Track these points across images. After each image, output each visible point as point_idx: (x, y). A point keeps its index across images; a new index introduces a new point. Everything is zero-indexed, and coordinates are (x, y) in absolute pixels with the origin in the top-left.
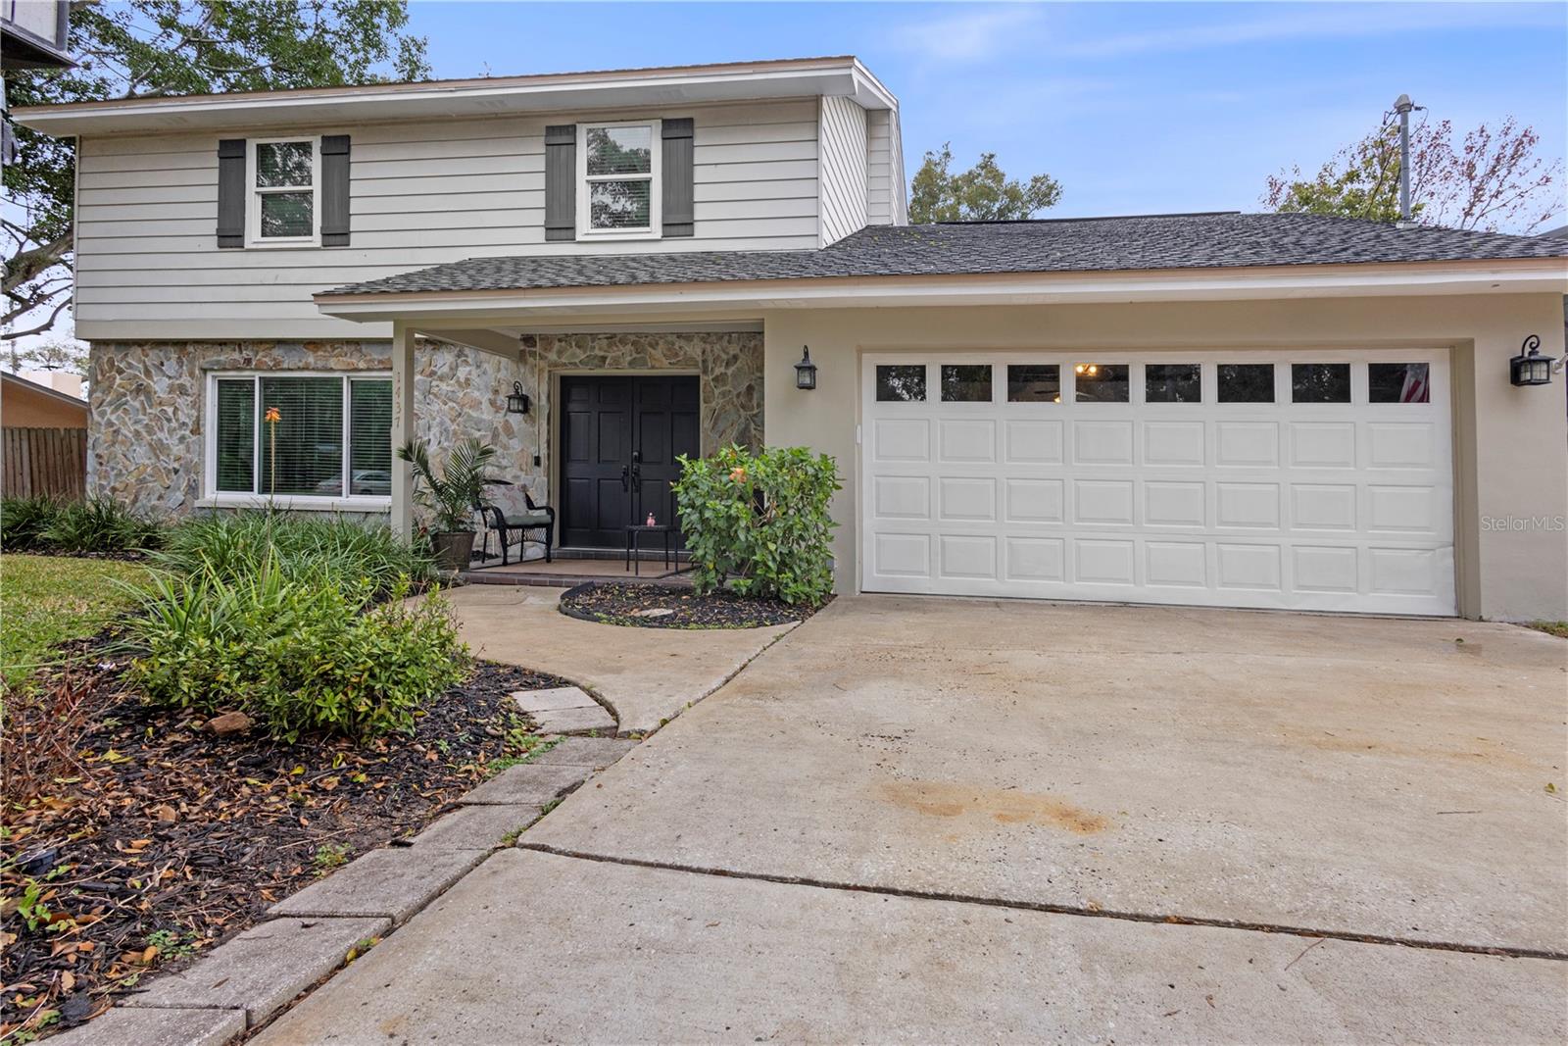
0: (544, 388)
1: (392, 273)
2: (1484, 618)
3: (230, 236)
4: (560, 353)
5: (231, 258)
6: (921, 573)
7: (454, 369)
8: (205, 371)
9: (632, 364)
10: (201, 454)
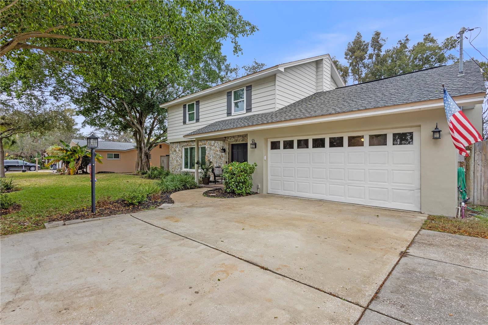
0: (228, 147)
1: (192, 131)
2: (422, 213)
3: (184, 122)
4: (230, 139)
5: (185, 126)
6: (279, 190)
7: (214, 144)
8: (182, 147)
9: (242, 141)
10: (182, 162)
